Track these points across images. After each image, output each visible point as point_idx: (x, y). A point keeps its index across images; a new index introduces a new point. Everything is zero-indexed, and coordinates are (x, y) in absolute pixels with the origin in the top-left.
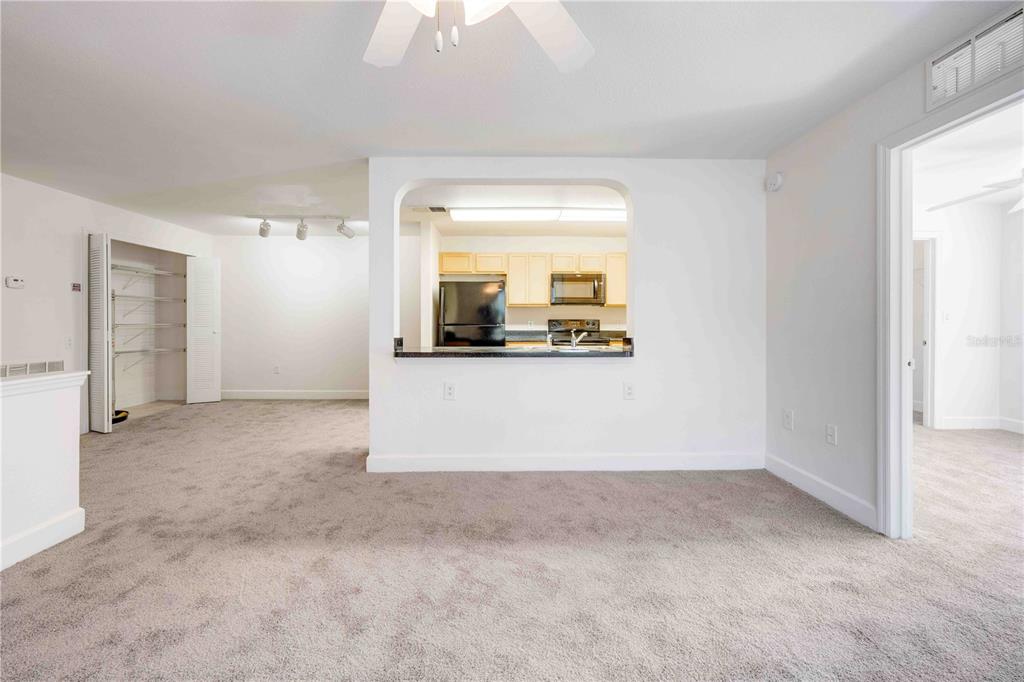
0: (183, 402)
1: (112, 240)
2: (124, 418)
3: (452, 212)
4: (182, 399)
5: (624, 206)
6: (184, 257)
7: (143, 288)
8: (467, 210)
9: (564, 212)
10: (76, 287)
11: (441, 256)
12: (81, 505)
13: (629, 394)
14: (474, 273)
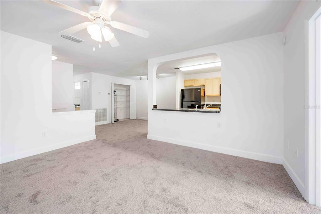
0: (129, 119)
1: (114, 84)
2: (118, 121)
3: (180, 69)
4: (129, 118)
5: (220, 60)
6: (129, 86)
7: (124, 93)
8: (185, 67)
9: (215, 64)
10: (109, 94)
11: (185, 81)
12: (95, 134)
13: (219, 126)
14: (194, 86)
